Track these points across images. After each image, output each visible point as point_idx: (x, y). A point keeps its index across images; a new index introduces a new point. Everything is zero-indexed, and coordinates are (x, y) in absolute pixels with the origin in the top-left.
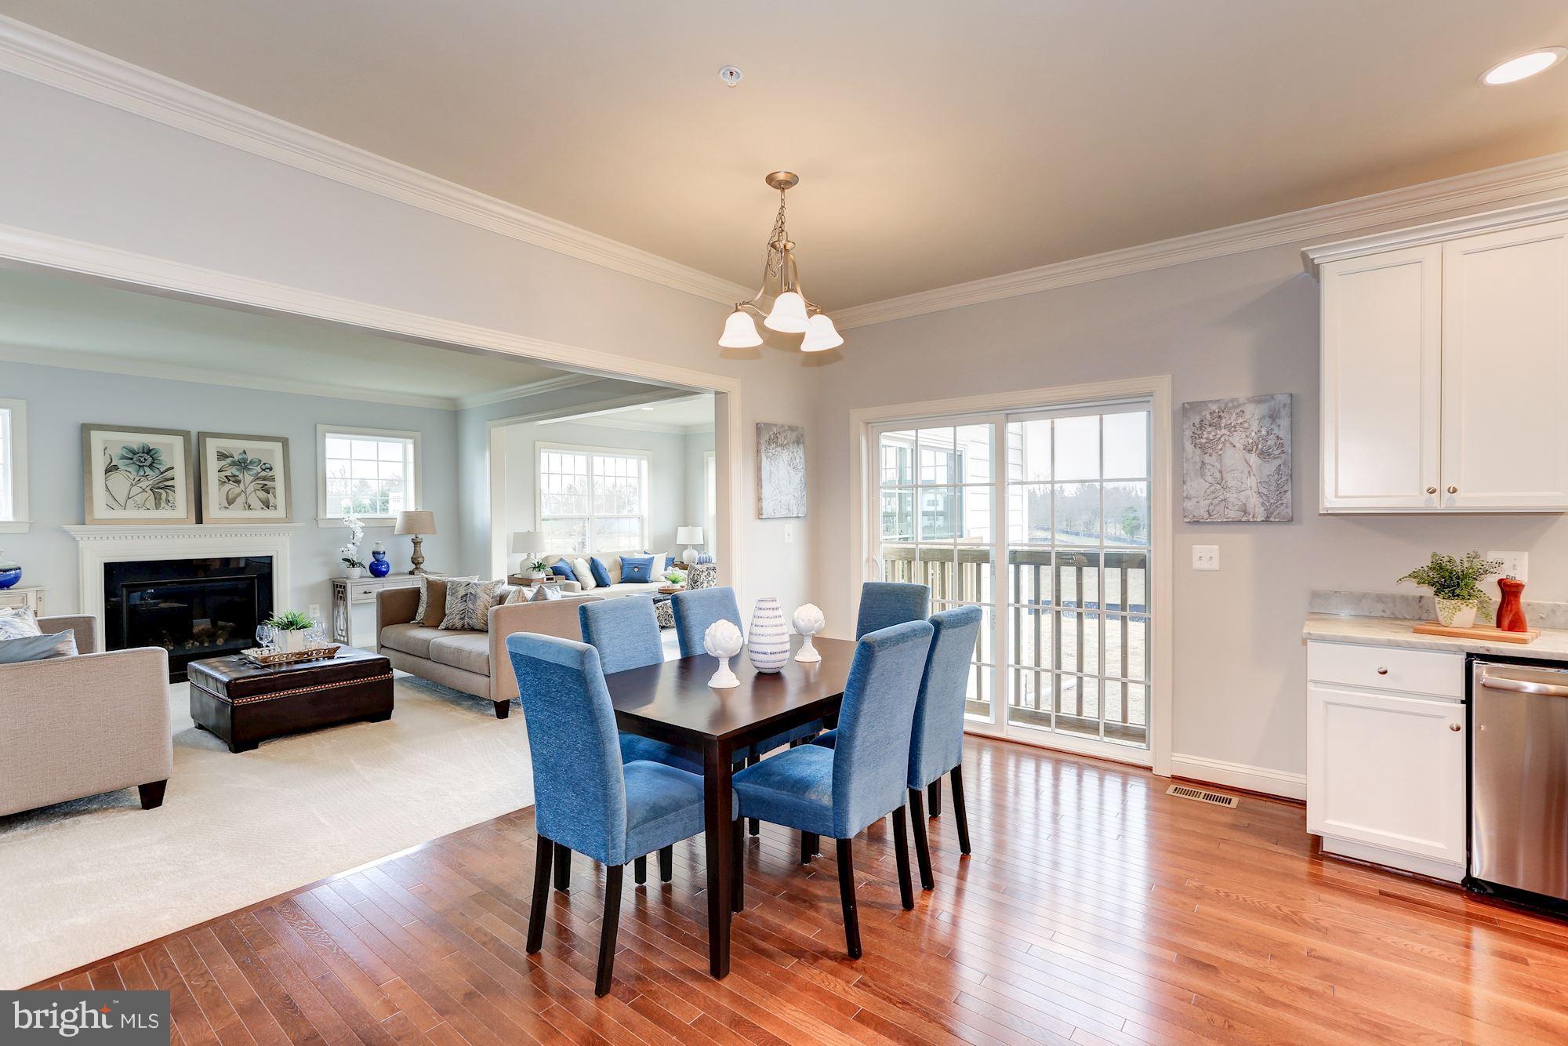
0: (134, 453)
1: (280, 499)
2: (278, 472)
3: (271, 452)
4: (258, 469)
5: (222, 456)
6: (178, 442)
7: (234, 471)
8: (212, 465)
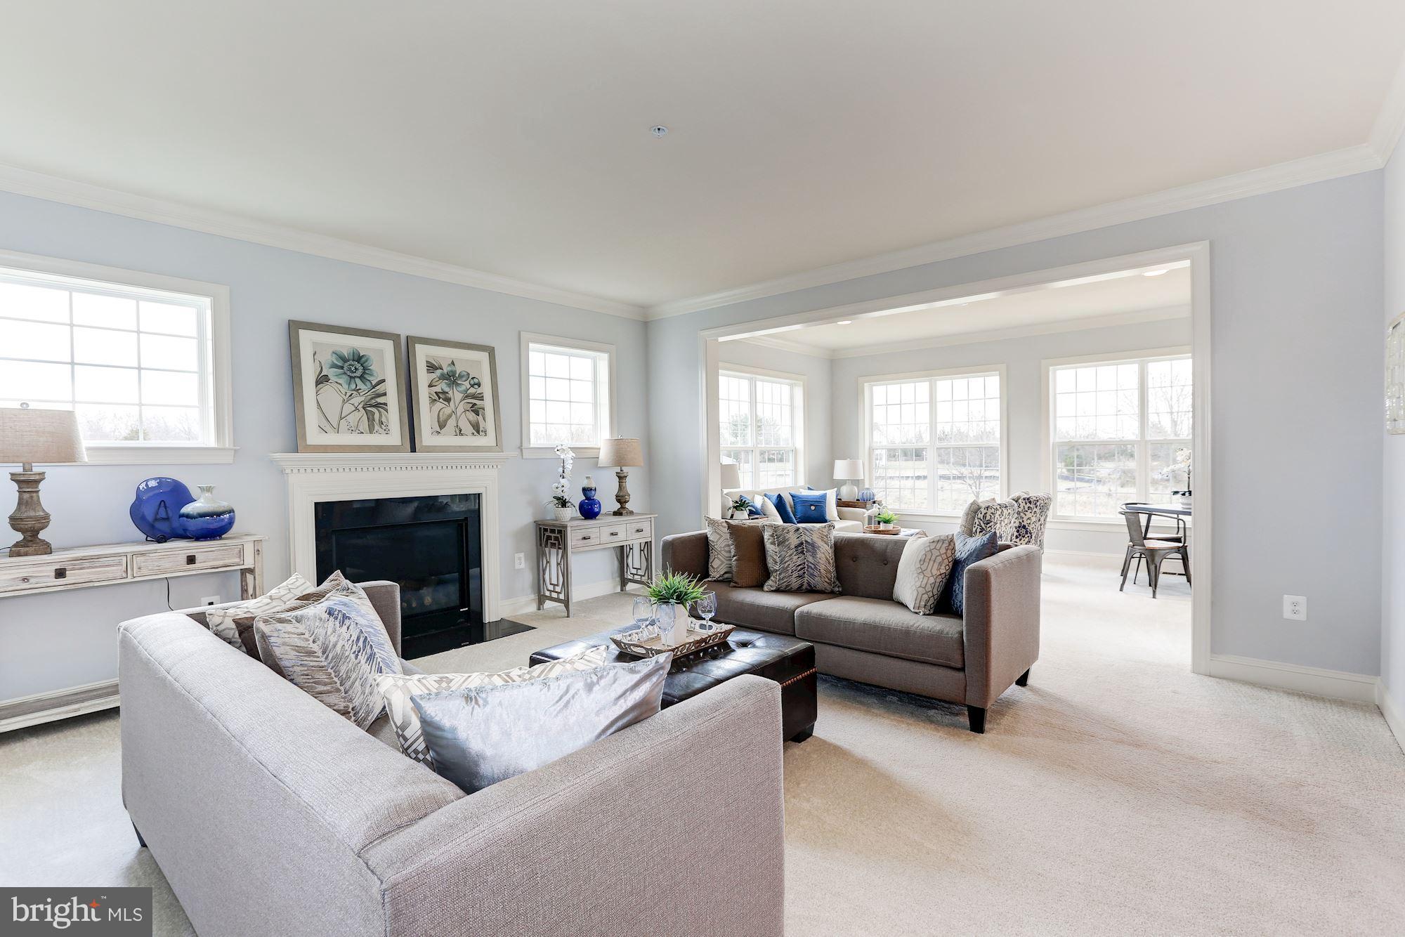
0: (344, 360)
1: (489, 424)
2: (486, 389)
3: (479, 363)
4: (467, 384)
5: (432, 367)
6: (388, 346)
7: (442, 386)
8: (423, 378)
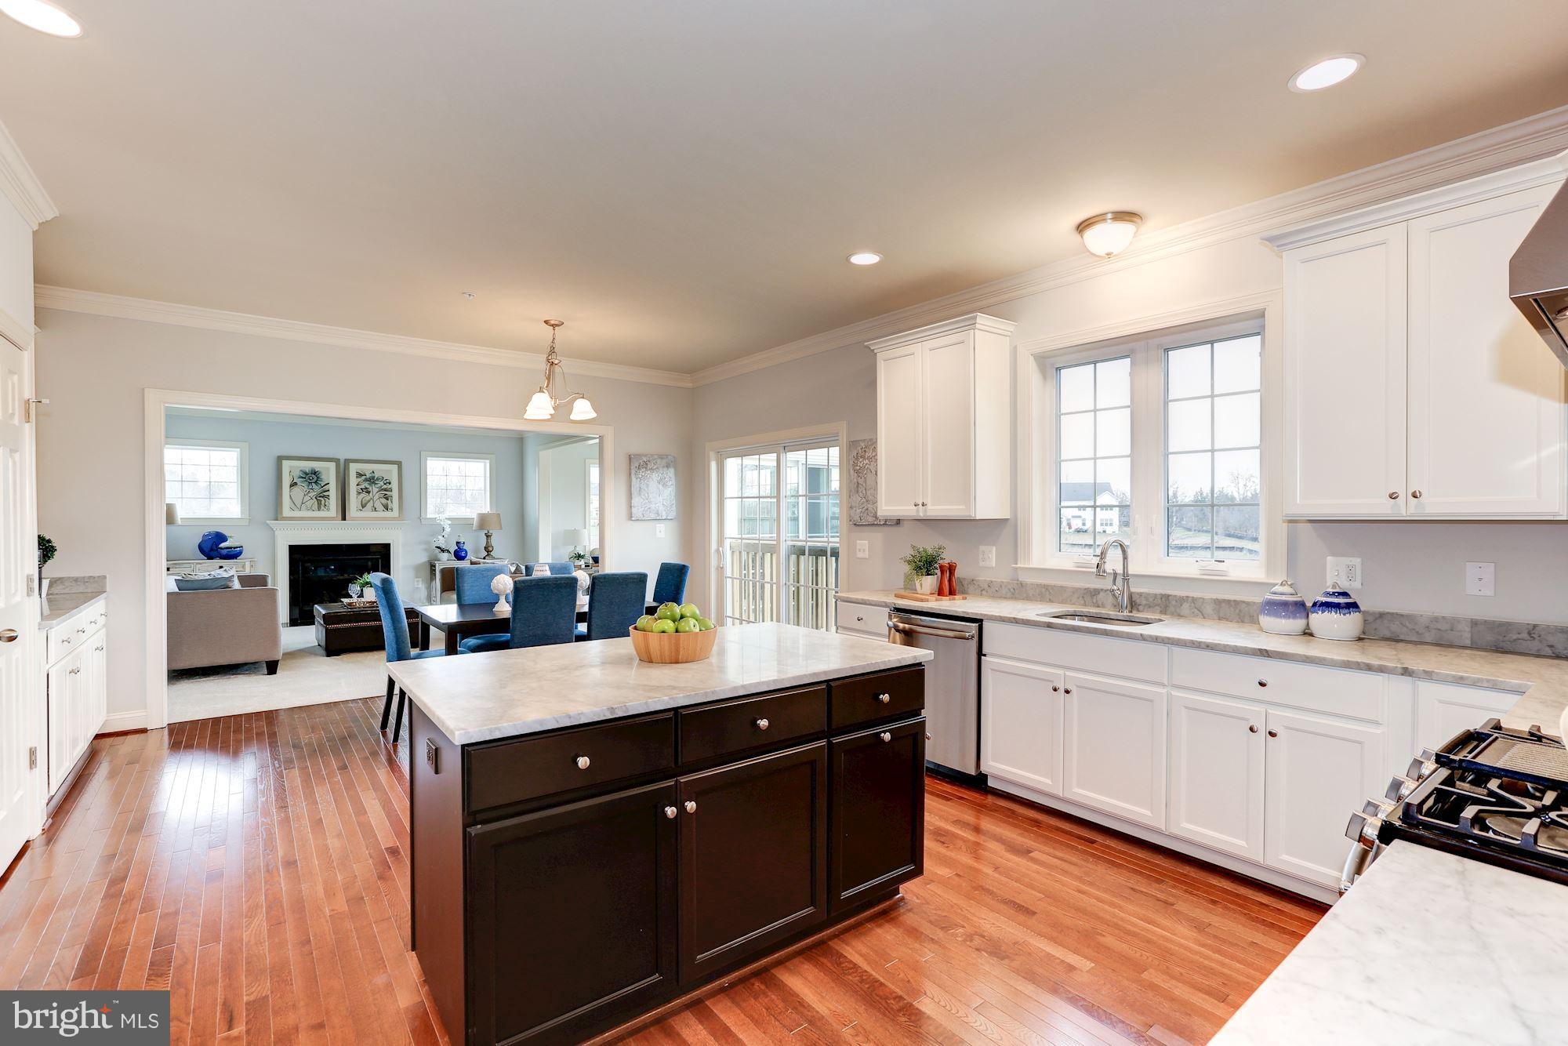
0: (306, 474)
1: (395, 504)
2: (395, 486)
3: (390, 471)
4: (382, 483)
5: (359, 475)
6: (332, 466)
7: (366, 485)
8: (353, 481)
